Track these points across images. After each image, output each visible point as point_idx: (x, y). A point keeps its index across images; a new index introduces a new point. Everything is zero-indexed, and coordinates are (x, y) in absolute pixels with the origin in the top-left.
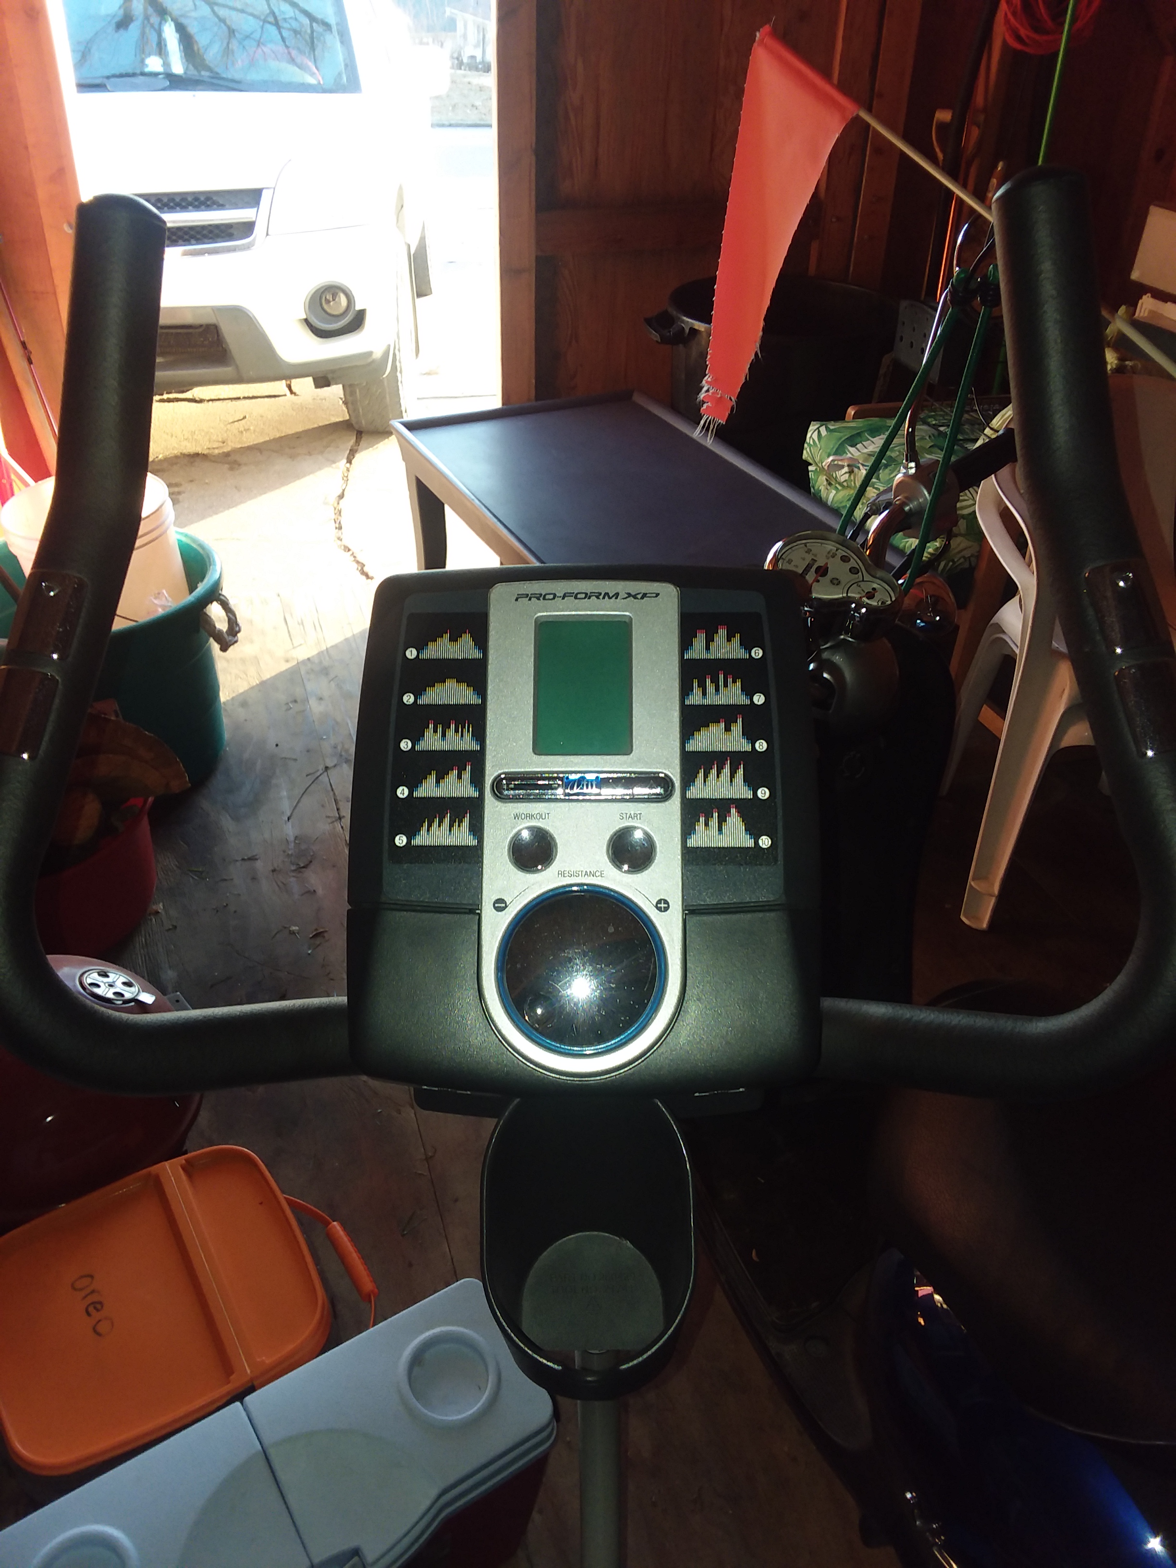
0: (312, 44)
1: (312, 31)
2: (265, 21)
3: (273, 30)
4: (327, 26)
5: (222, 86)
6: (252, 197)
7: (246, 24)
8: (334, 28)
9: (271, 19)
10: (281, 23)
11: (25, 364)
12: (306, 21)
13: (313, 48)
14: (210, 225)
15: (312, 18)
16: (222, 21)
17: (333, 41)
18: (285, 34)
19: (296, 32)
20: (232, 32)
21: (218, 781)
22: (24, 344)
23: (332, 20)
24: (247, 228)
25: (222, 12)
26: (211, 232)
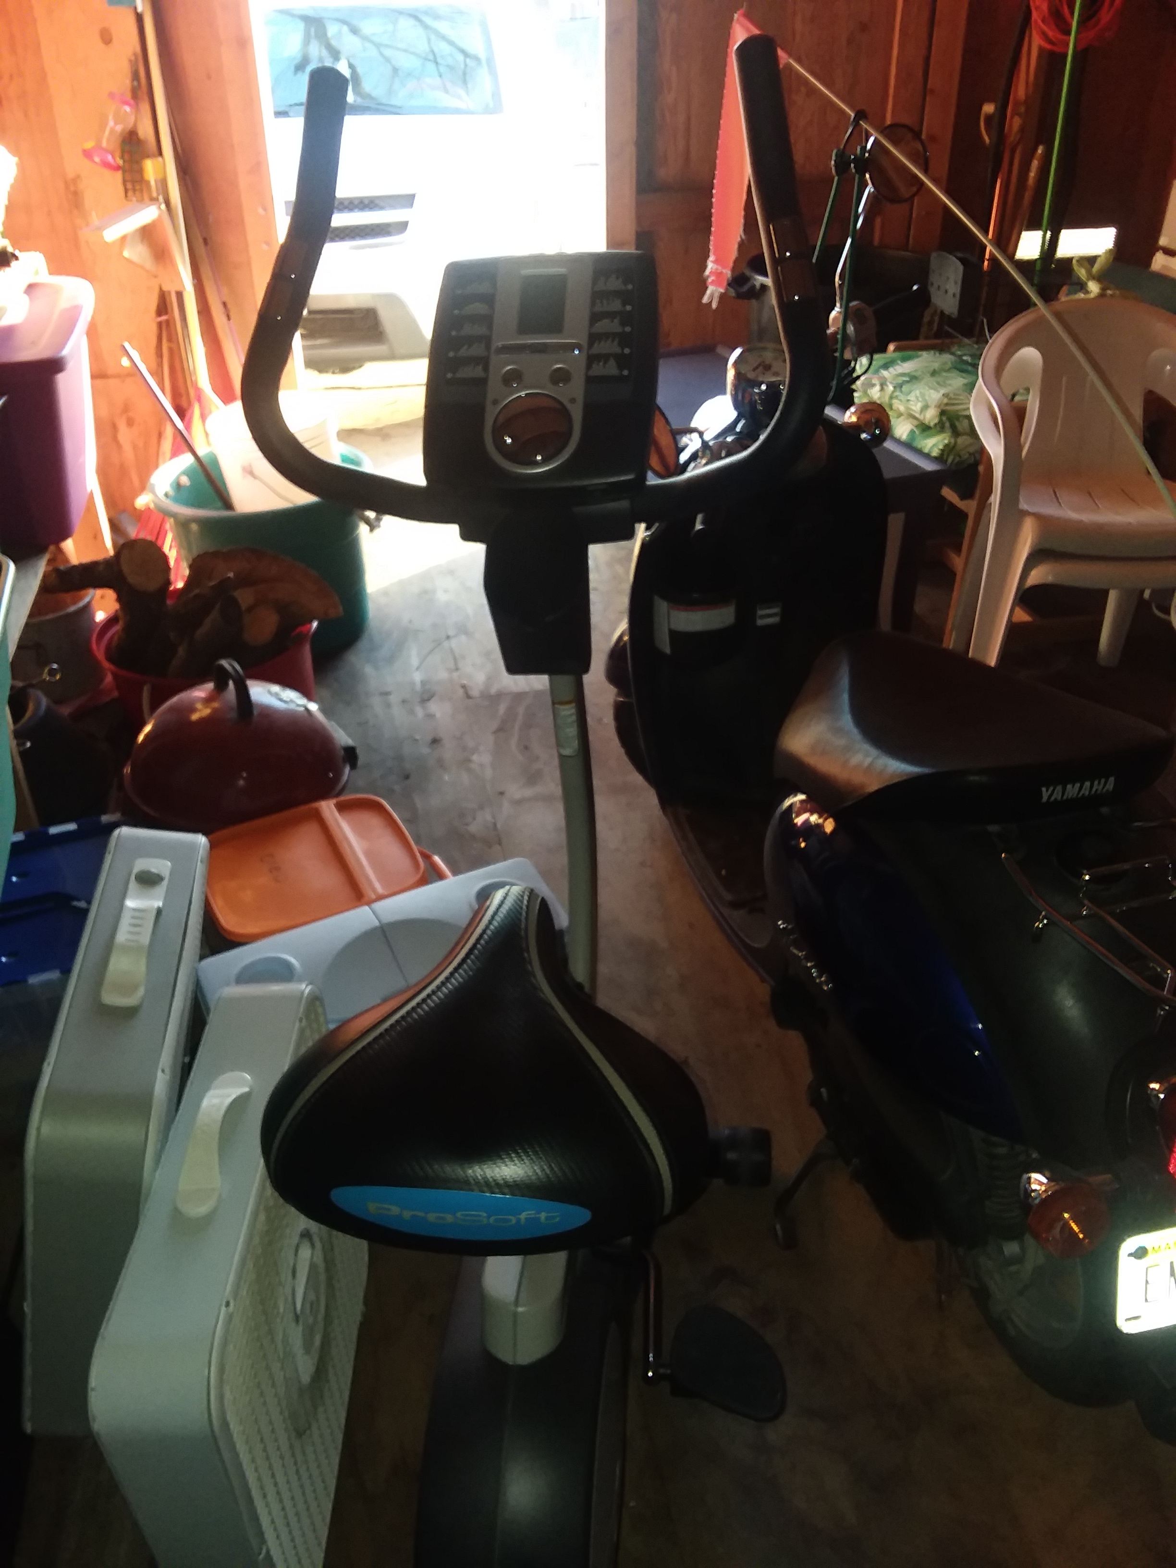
0: (465, 78)
1: (466, 65)
2: (426, 59)
3: (431, 66)
4: (477, 59)
5: (384, 110)
6: (408, 200)
7: (406, 62)
8: (484, 62)
9: (431, 57)
10: (439, 60)
11: (225, 319)
12: (460, 57)
13: (465, 81)
14: (372, 225)
15: (466, 54)
16: (388, 60)
17: (482, 75)
18: (442, 69)
19: (451, 68)
20: (395, 70)
21: (363, 644)
22: (225, 304)
23: (482, 56)
24: (402, 226)
25: (387, 52)
26: (373, 230)
